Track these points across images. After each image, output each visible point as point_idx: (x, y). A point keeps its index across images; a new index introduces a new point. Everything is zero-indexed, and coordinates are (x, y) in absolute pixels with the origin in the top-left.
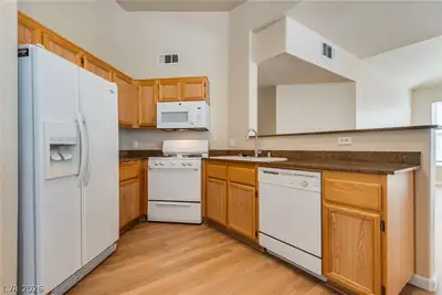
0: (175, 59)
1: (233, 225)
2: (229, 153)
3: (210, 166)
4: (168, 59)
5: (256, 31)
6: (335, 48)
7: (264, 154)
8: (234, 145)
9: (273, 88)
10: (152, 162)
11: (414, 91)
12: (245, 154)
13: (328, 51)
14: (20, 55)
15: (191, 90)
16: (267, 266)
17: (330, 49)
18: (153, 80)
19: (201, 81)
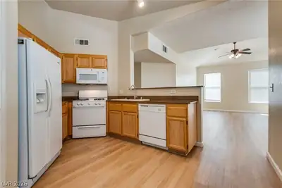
0: (86, 43)
1: (125, 133)
2: (119, 97)
3: (111, 105)
4: (81, 42)
5: (133, 36)
6: (168, 47)
7: (139, 97)
8: (122, 93)
9: (140, 64)
10: (75, 103)
11: (198, 68)
12: (128, 98)
13: (165, 49)
14: (19, 43)
15: (97, 62)
16: (144, 149)
17: (166, 48)
18: (74, 55)
19: (104, 58)
